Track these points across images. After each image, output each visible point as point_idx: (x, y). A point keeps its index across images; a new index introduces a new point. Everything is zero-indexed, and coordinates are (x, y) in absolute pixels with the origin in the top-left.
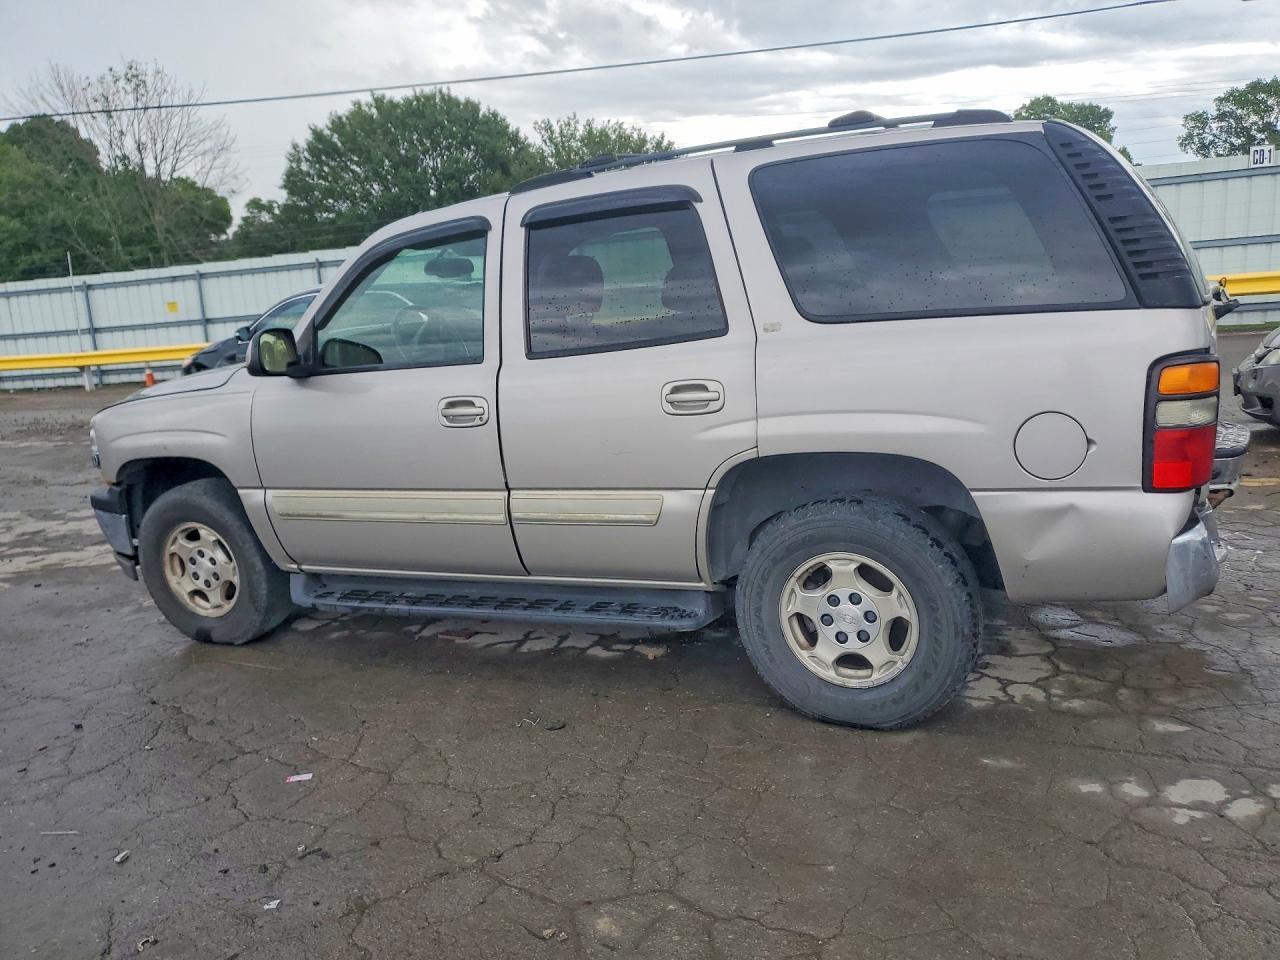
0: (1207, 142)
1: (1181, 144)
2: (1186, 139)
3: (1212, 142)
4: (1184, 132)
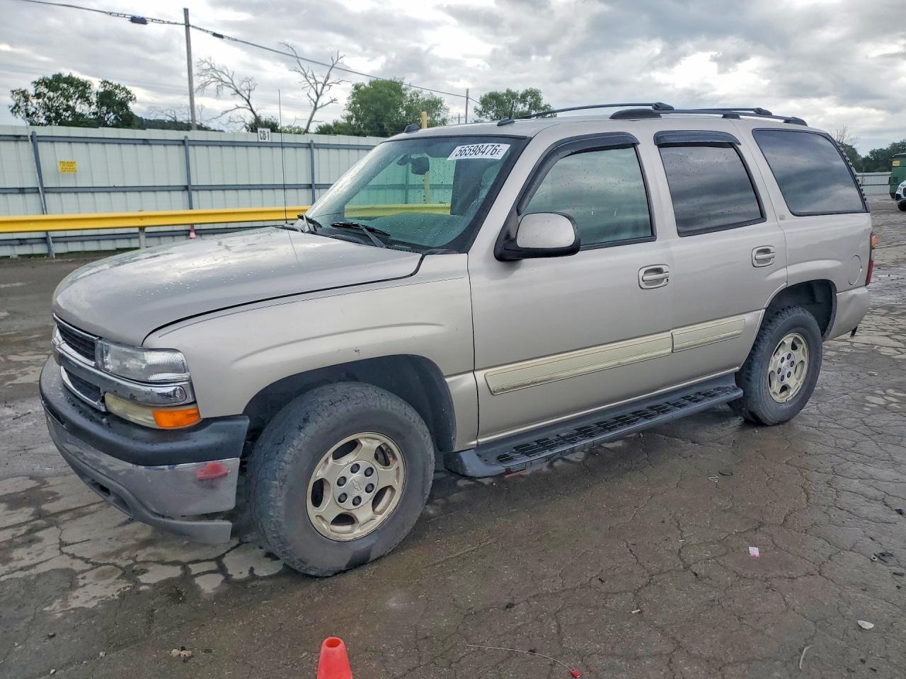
0: (31, 112)
1: (12, 111)
2: (15, 108)
3: (33, 113)
4: (13, 103)
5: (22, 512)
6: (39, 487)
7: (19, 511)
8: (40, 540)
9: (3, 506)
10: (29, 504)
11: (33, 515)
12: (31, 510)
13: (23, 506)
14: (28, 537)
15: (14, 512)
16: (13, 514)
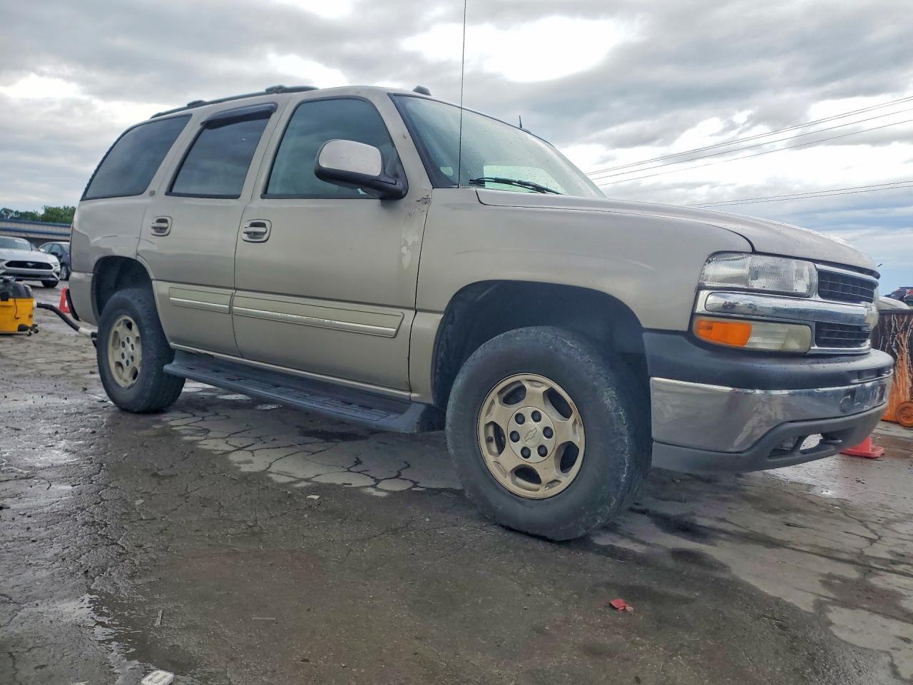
5: (888, 584)
6: (835, 602)
7: (889, 587)
8: (891, 552)
9: (905, 604)
10: (871, 589)
11: (876, 575)
12: (875, 581)
13: (881, 589)
14: (902, 559)
15: (898, 589)
16: (899, 587)
